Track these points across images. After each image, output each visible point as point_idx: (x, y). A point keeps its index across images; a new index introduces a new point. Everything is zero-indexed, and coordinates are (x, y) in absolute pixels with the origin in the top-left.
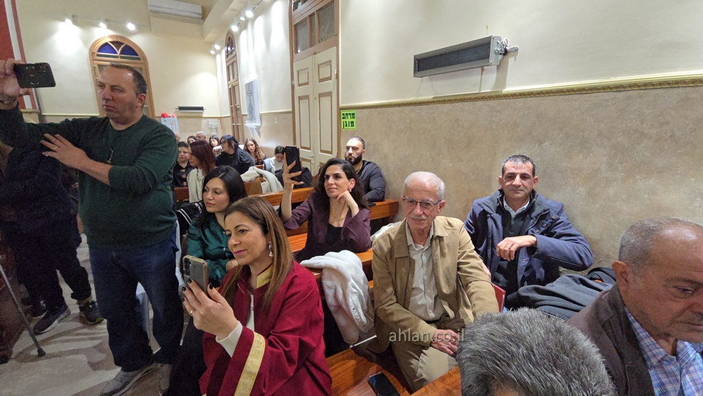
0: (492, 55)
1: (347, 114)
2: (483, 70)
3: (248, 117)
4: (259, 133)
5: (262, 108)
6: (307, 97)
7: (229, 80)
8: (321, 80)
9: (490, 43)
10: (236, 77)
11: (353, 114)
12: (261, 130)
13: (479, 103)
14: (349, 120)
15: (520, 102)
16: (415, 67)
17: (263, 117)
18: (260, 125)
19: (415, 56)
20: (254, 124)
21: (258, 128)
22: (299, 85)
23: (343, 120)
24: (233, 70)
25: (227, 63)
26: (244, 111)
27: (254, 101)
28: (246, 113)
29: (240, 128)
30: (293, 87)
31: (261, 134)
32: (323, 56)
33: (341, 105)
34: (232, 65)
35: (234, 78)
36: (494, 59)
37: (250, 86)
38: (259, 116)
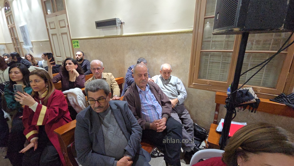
0: (117, 24)
1: (75, 42)
2: (117, 28)
3: (24, 43)
4: (32, 51)
5: (32, 38)
6: (56, 34)
7: (8, 24)
8: (61, 27)
9: (116, 20)
10: (13, 23)
11: (77, 42)
12: (33, 50)
13: (118, 38)
14: (76, 44)
15: (127, 38)
16: (96, 25)
17: (33, 43)
18: (32, 47)
19: (95, 22)
20: (29, 47)
21: (31, 49)
22: (51, 29)
23: (73, 44)
24: (10, 19)
25: (6, 15)
26: (21, 40)
27: (26, 36)
28: (23, 41)
29: (19, 49)
30: (48, 30)
31: (34, 51)
32: (60, 17)
33: (72, 38)
34: (10, 17)
35: (11, 23)
36: (117, 25)
37: (23, 29)
38: (31, 43)
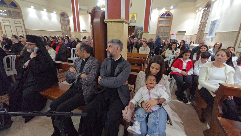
3: (208, 34)
4: (212, 41)
5: (218, 30)
7: (202, 20)
10: (206, 19)
18: (214, 37)
20: (211, 37)
21: (212, 39)
24: (205, 17)
25: (203, 14)
27: (214, 28)
34: (206, 15)
35: (204, 19)
37: (214, 22)
38: (215, 33)
